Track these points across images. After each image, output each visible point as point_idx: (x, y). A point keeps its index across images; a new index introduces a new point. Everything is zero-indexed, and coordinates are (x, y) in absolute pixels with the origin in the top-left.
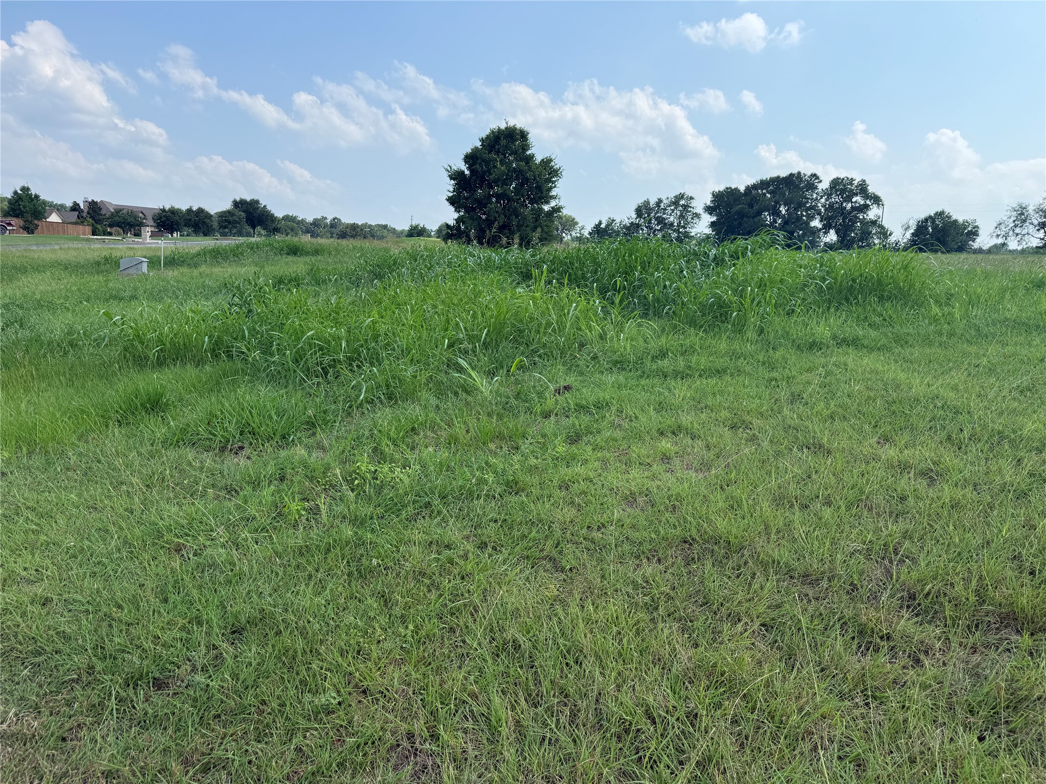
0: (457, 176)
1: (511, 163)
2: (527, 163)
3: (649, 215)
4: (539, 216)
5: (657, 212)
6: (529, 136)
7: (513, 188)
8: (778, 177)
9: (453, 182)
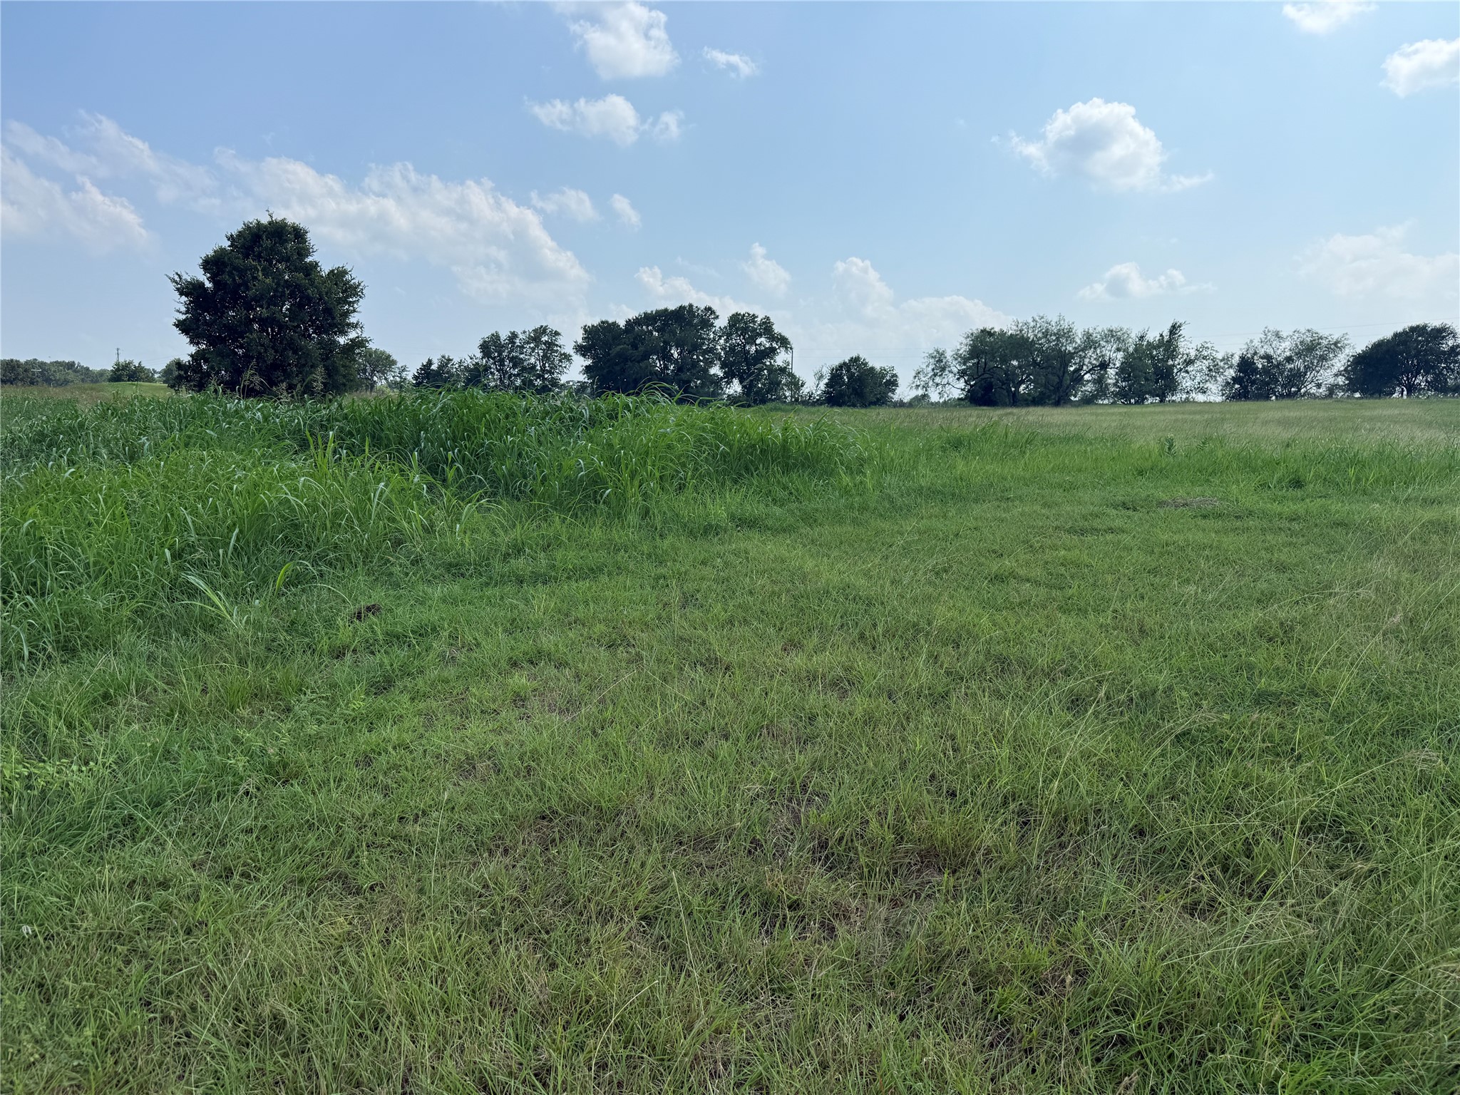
0: (190, 290)
1: (281, 273)
2: (307, 275)
3: (500, 354)
4: (331, 352)
5: (512, 351)
6: (308, 235)
7: (287, 309)
8: (666, 310)
9: (184, 299)
